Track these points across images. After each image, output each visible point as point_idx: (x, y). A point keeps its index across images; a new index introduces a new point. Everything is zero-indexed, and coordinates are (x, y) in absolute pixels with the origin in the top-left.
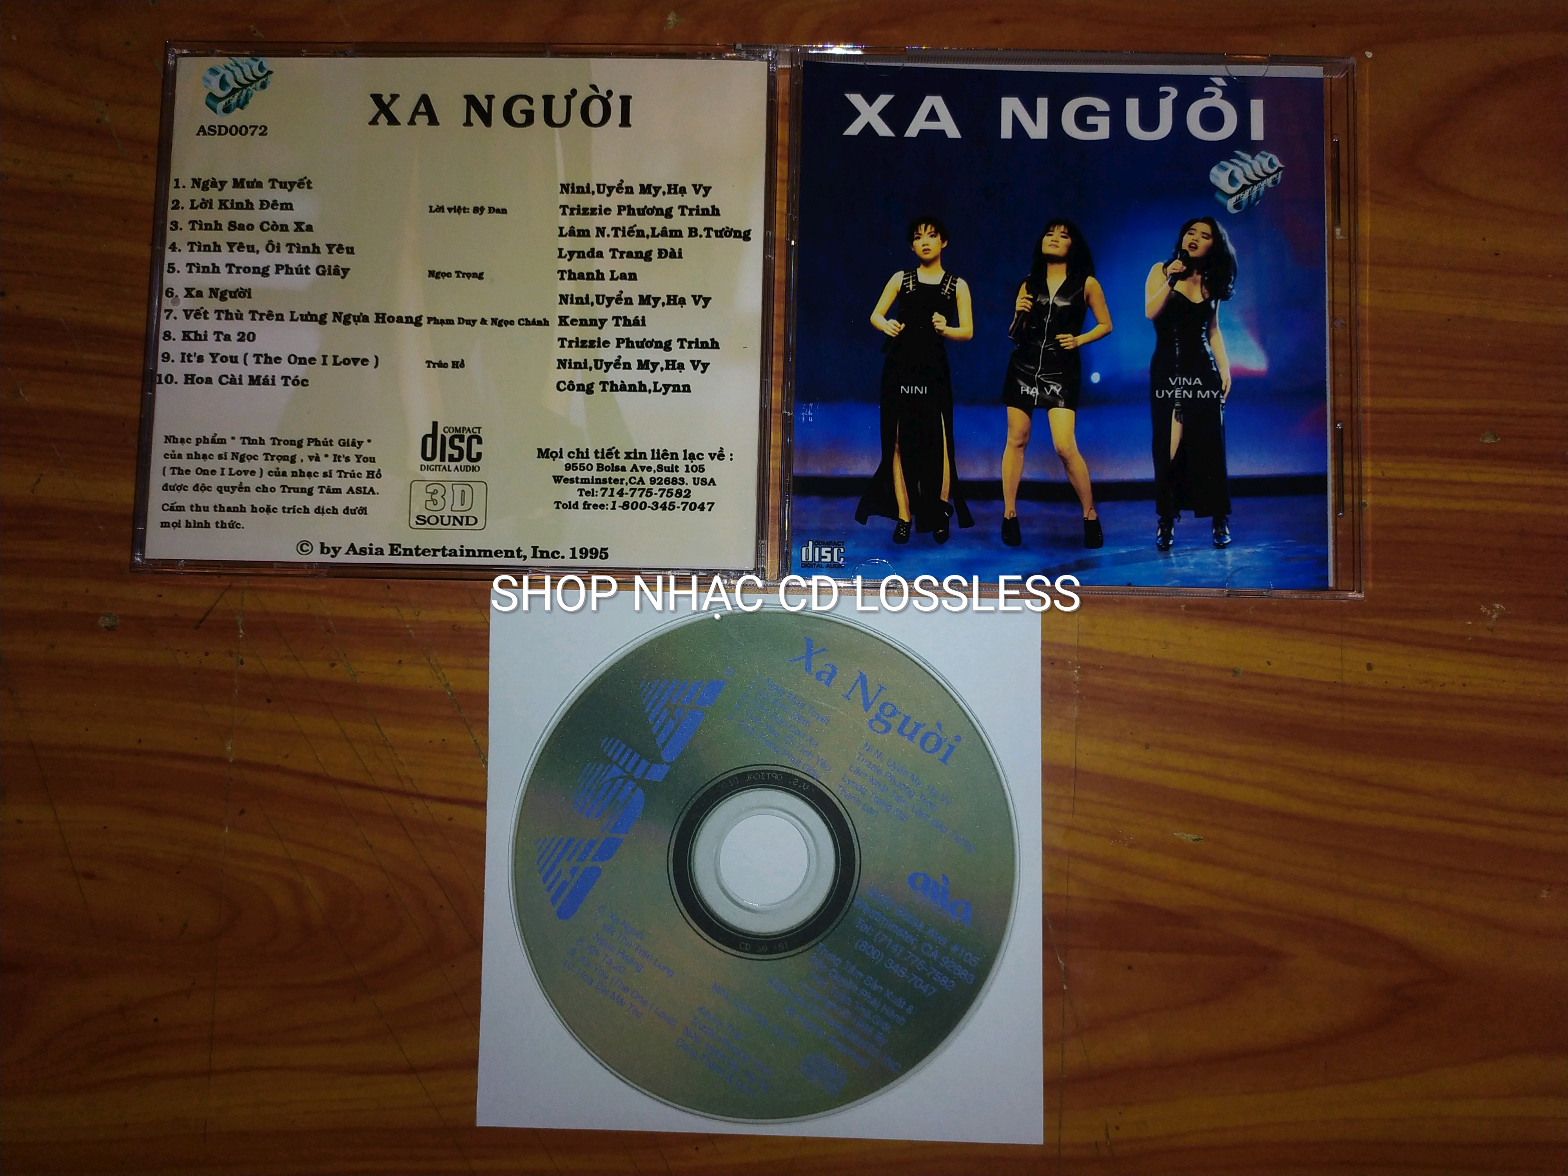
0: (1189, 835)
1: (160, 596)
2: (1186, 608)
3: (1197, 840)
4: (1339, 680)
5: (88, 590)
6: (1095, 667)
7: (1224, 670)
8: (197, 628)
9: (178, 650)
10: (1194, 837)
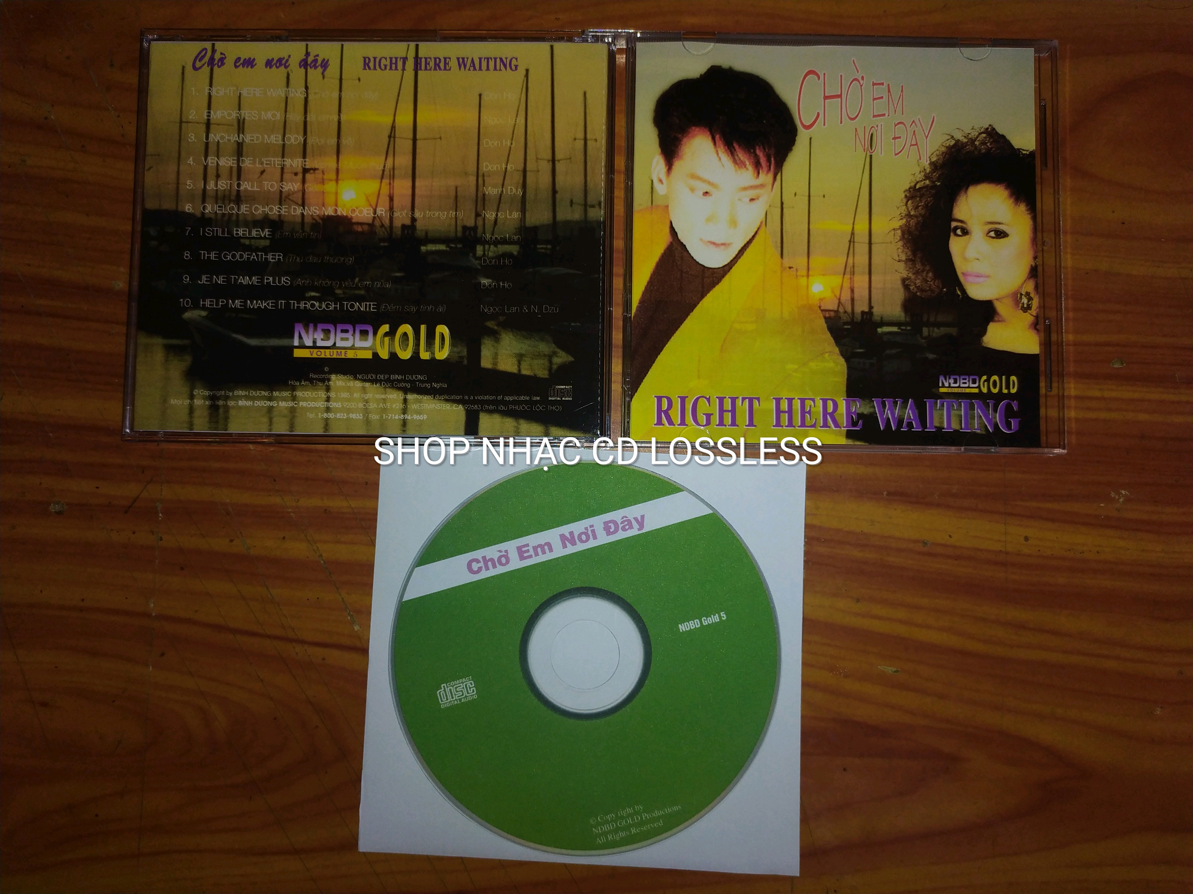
0: (890, 668)
1: (97, 488)
2: (887, 495)
3: (896, 672)
4: (1003, 549)
5: (41, 483)
6: (818, 539)
7: (916, 541)
8: (126, 512)
9: (112, 530)
10: (894, 669)
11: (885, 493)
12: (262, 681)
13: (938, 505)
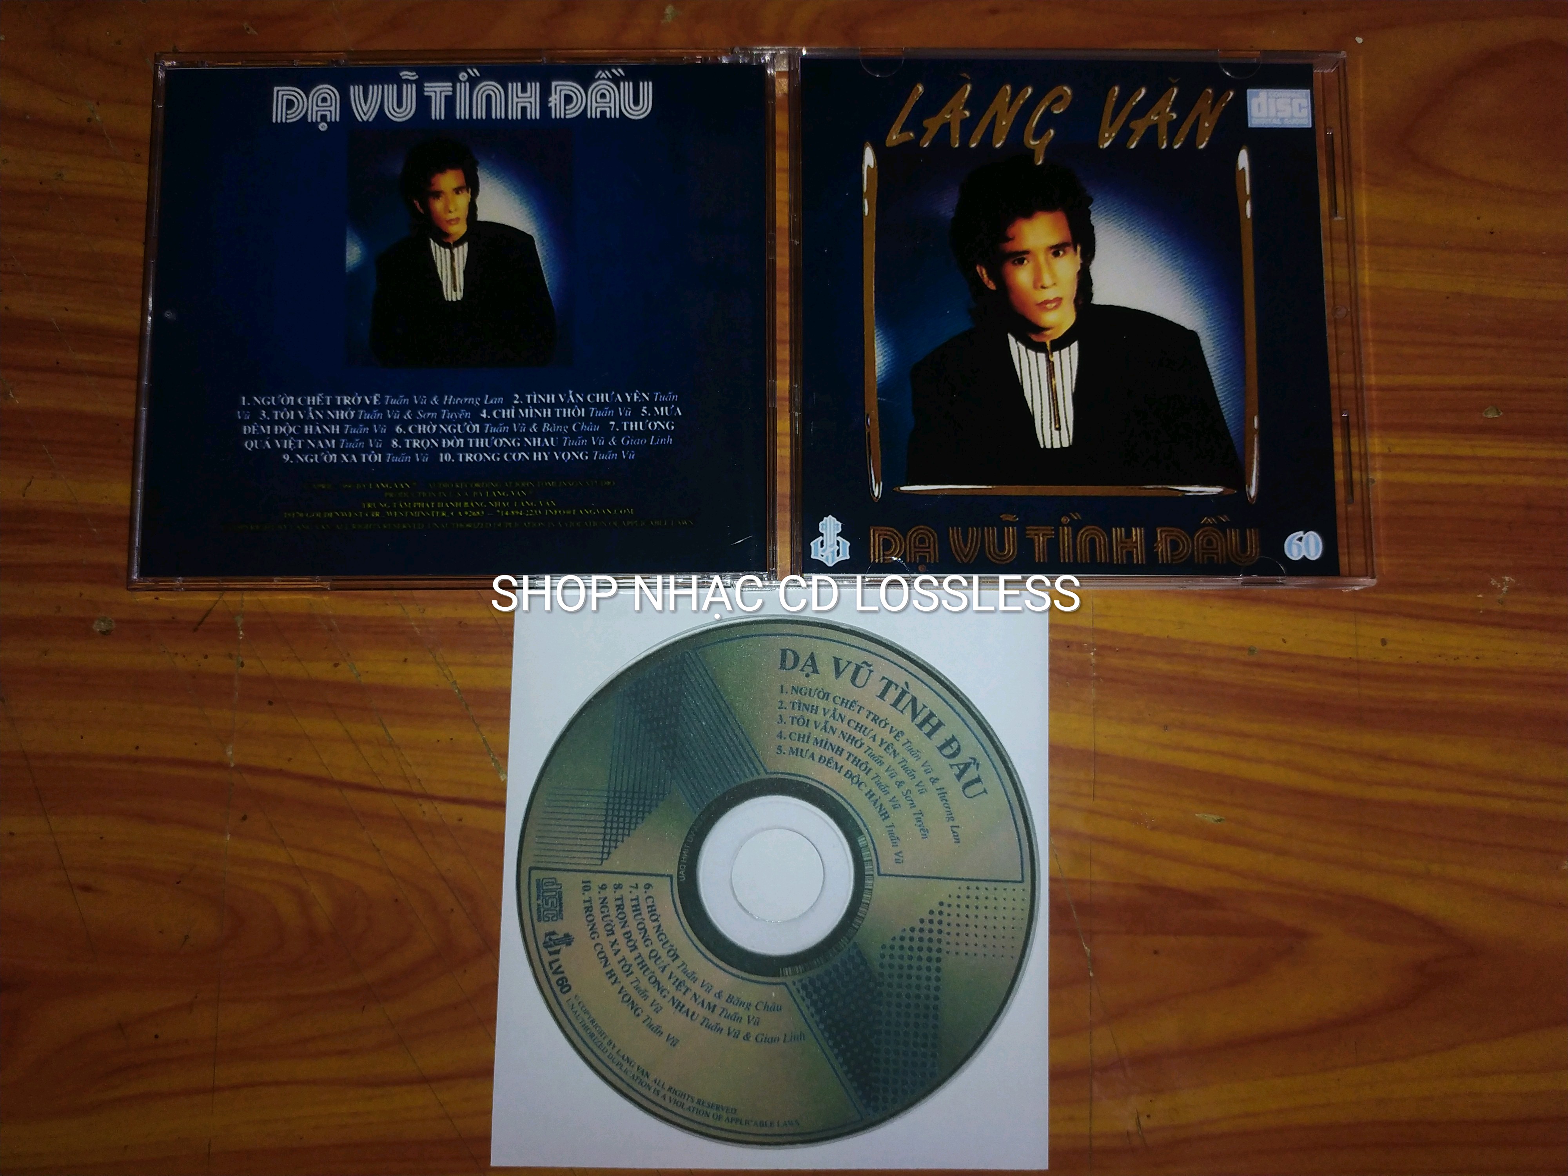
0: (1210, 816)
1: (157, 599)
3: (1220, 820)
4: (1354, 657)
5: (81, 594)
6: (1111, 648)
7: (1241, 648)
8: (195, 630)
9: (176, 654)
10: (1216, 818)
13: (1267, 600)
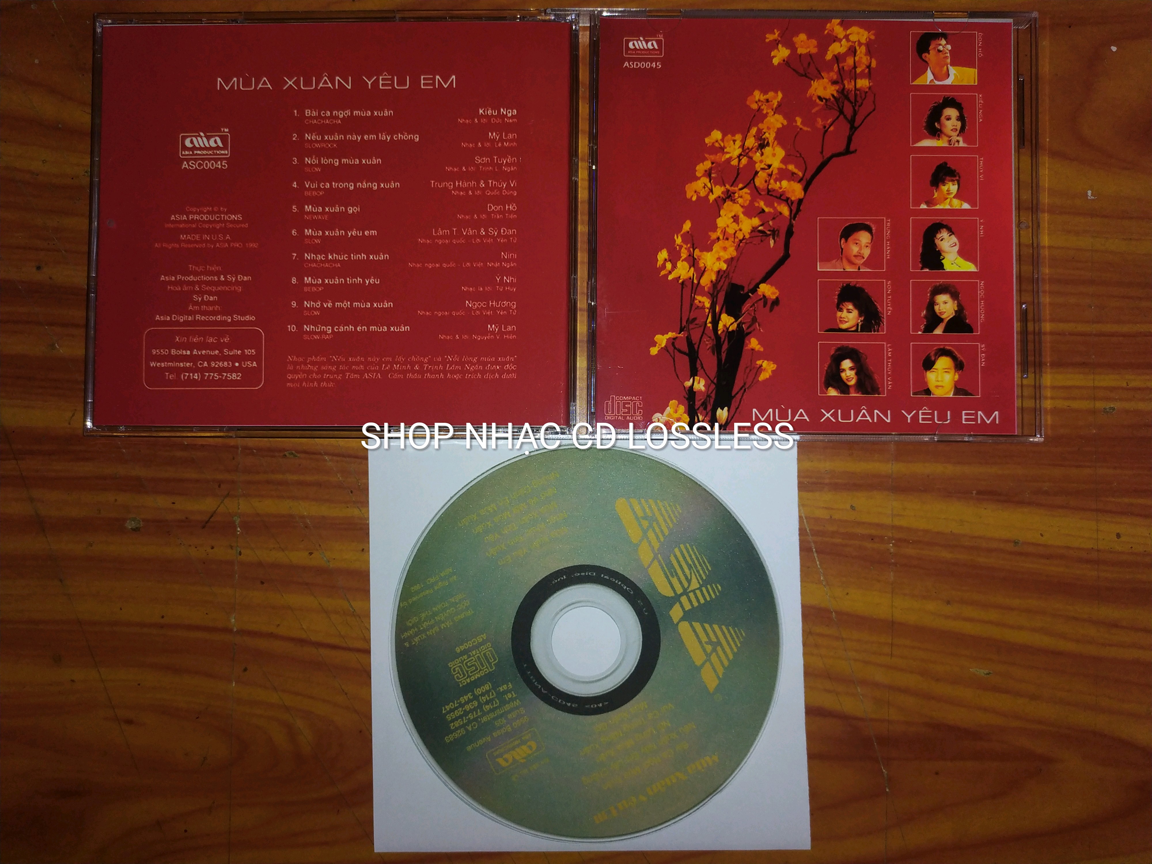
0: (982, 671)
1: (174, 503)
2: (976, 494)
3: (988, 674)
4: (1095, 547)
5: (116, 500)
6: (906, 541)
7: (1007, 541)
8: (204, 527)
9: (190, 546)
10: (986, 671)
11: (974, 492)
12: (346, 694)
13: (1030, 504)
